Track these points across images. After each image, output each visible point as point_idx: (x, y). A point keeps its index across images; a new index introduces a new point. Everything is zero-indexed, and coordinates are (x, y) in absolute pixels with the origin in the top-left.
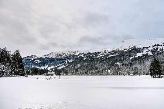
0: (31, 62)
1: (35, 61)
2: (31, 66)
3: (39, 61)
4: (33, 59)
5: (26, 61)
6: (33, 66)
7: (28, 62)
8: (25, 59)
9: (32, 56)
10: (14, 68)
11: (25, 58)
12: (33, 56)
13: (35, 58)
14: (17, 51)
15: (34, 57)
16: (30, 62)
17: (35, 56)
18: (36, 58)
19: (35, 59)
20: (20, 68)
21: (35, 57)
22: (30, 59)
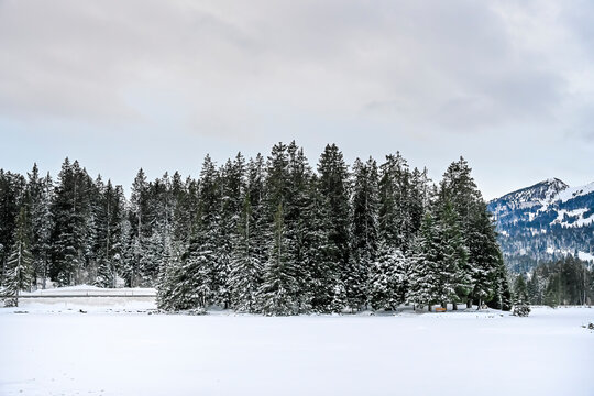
0: (536, 224)
1: (560, 217)
2: (542, 249)
3: (586, 215)
4: (545, 203)
5: (509, 217)
6: (550, 250)
7: (521, 224)
8: (499, 208)
9: (540, 189)
10: (450, 261)
11: (503, 201)
12: (545, 185)
13: (557, 198)
14: (454, 168)
15: (551, 191)
16: (529, 225)
17: (558, 186)
18: (565, 196)
19: (561, 205)
20: (480, 262)
21: (557, 189)
22: (530, 205)
